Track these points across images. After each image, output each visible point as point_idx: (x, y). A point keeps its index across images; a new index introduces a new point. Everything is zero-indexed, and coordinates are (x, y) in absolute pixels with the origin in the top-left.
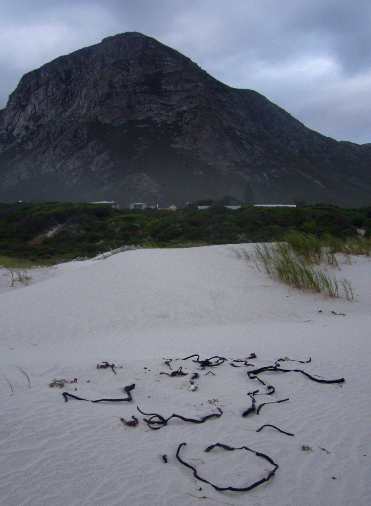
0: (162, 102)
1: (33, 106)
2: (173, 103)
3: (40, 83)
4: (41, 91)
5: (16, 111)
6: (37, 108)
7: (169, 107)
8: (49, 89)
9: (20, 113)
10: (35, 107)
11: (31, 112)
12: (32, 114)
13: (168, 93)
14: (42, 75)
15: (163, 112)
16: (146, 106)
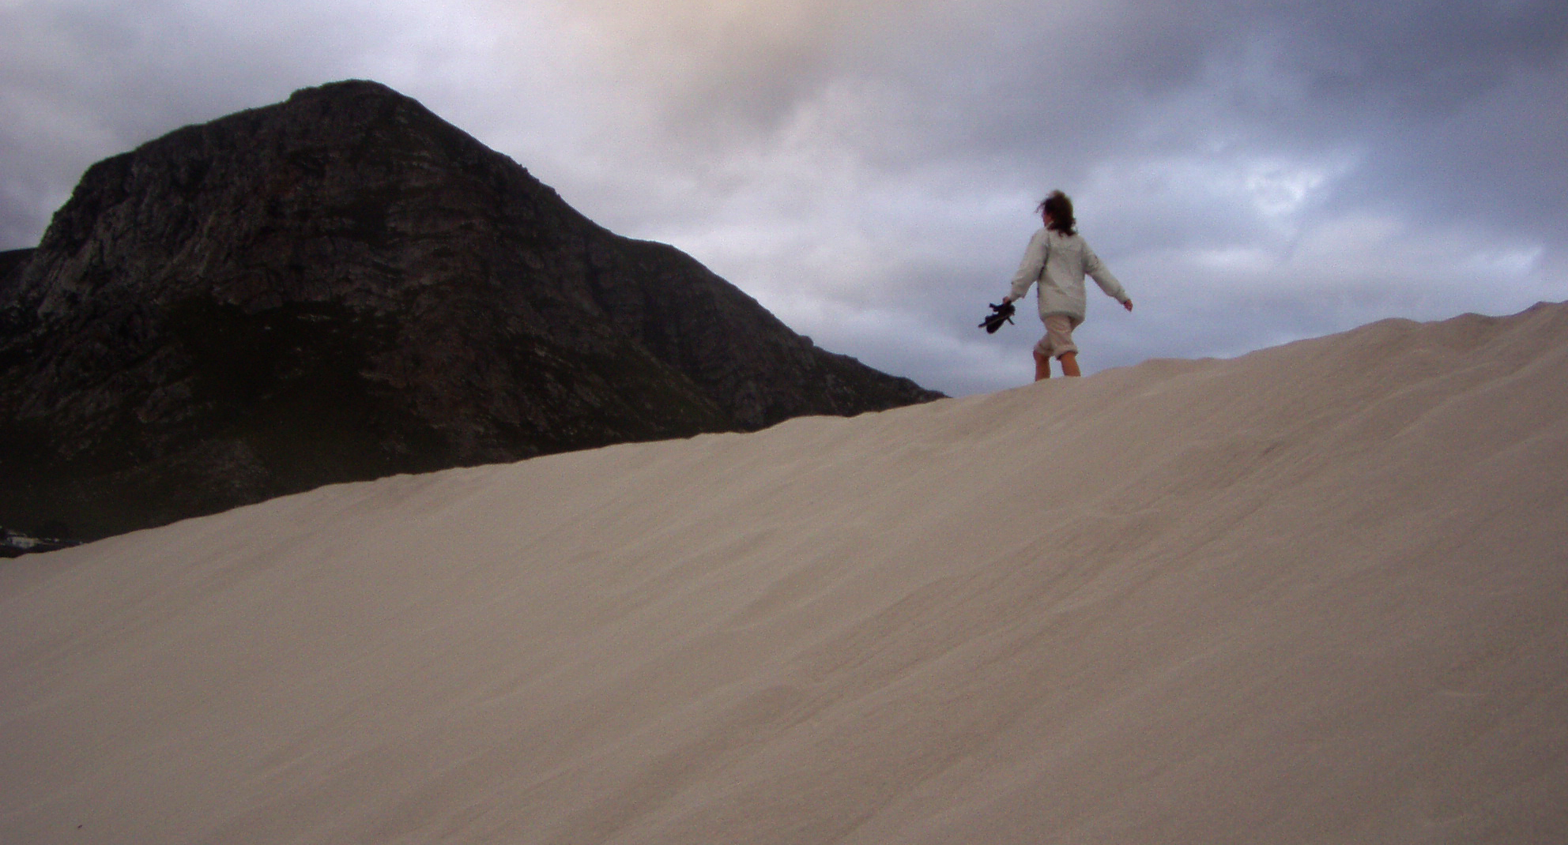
0: (377, 260)
1: (97, 245)
2: (402, 265)
3: (127, 188)
4: (123, 208)
5: (54, 255)
6: (106, 252)
7: (389, 276)
8: (143, 206)
9: (65, 260)
10: (102, 248)
11: (91, 259)
12: (91, 264)
13: (397, 239)
14: (135, 170)
15: (374, 287)
16: (337, 267)
